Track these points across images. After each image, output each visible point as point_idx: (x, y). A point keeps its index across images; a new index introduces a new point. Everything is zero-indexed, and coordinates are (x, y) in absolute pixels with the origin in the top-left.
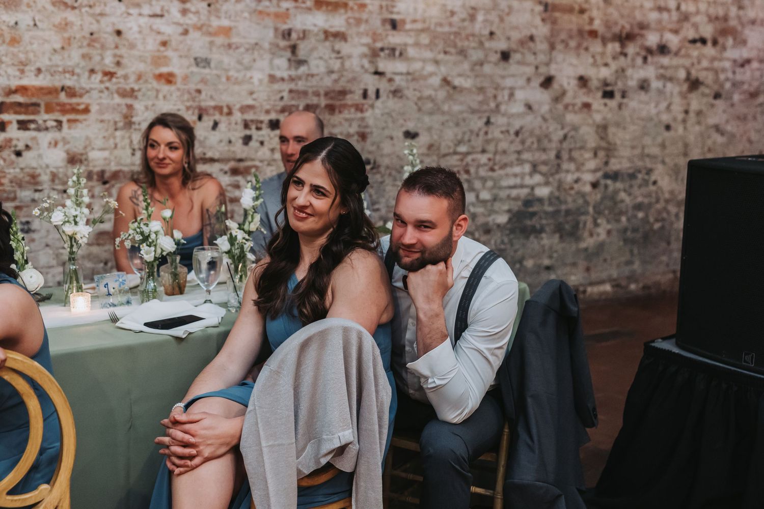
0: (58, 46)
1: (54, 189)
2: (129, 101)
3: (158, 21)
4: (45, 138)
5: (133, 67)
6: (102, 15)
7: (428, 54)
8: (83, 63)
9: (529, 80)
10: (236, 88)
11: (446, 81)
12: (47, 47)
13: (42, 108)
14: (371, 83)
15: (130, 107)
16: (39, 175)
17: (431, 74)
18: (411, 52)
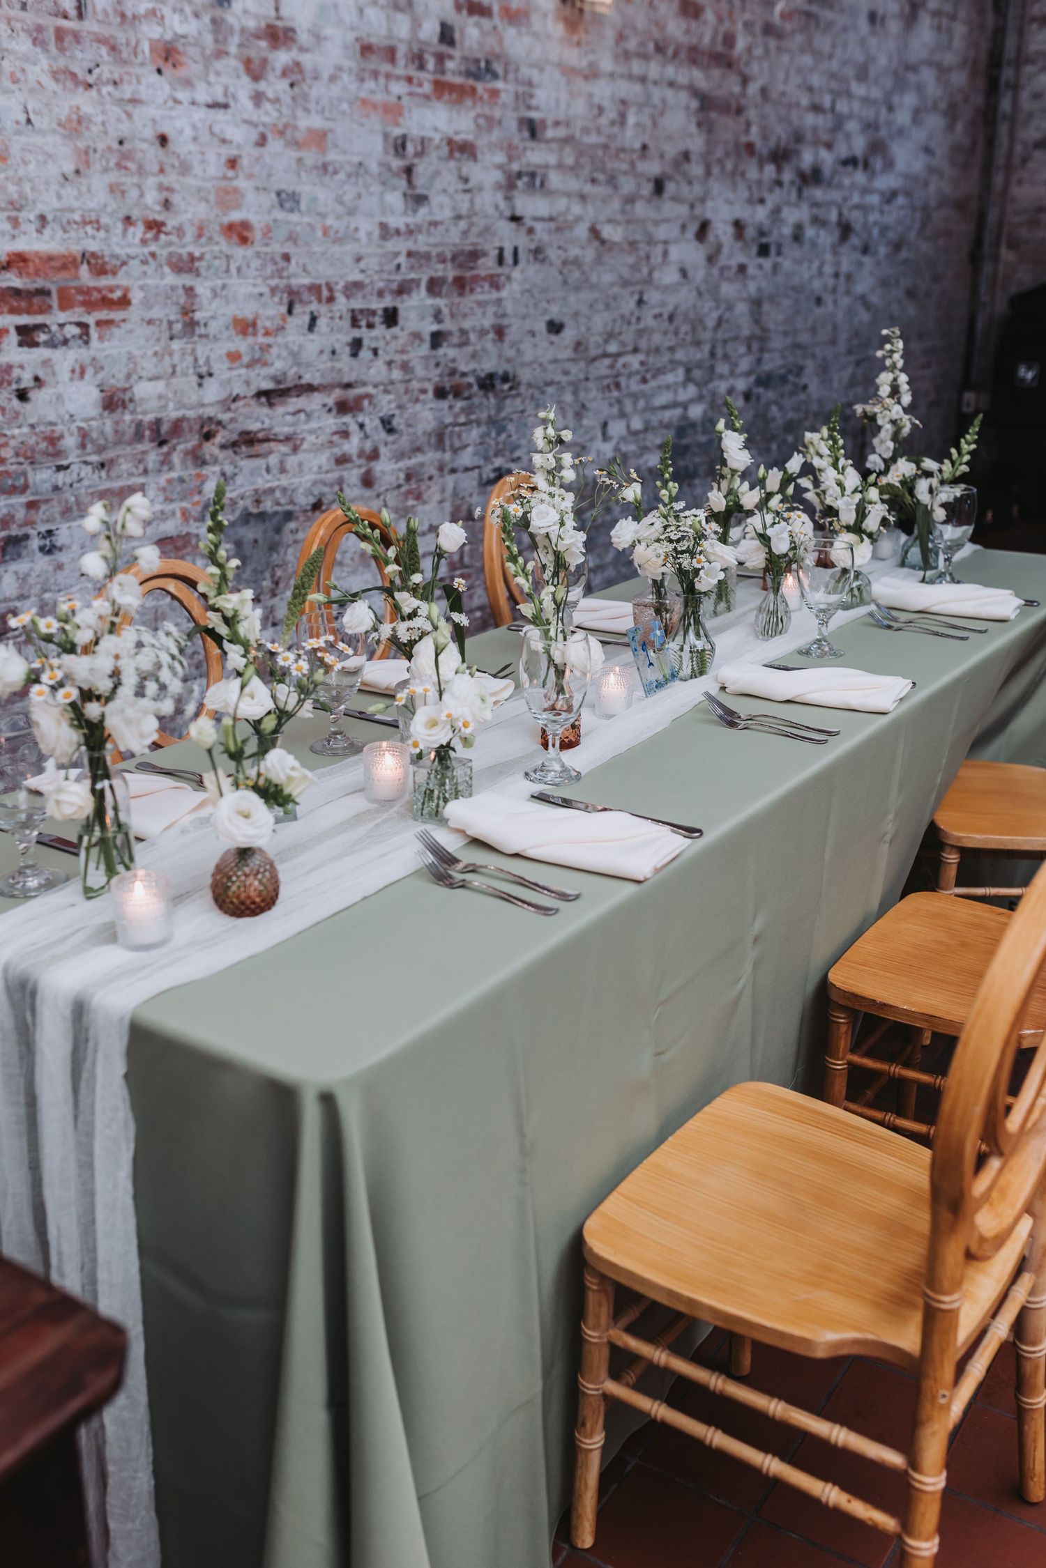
0: (69, 168)
1: (86, 463)
2: (187, 280)
3: (220, 115)
4: (65, 359)
5: (190, 211)
6: (134, 101)
7: (574, 184)
8: (113, 205)
9: (683, 227)
10: (337, 249)
11: (594, 232)
12: (52, 170)
13: (54, 302)
14: (508, 236)
15: (189, 291)
16: (61, 437)
17: (578, 219)
18: (555, 180)
